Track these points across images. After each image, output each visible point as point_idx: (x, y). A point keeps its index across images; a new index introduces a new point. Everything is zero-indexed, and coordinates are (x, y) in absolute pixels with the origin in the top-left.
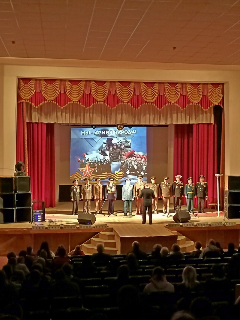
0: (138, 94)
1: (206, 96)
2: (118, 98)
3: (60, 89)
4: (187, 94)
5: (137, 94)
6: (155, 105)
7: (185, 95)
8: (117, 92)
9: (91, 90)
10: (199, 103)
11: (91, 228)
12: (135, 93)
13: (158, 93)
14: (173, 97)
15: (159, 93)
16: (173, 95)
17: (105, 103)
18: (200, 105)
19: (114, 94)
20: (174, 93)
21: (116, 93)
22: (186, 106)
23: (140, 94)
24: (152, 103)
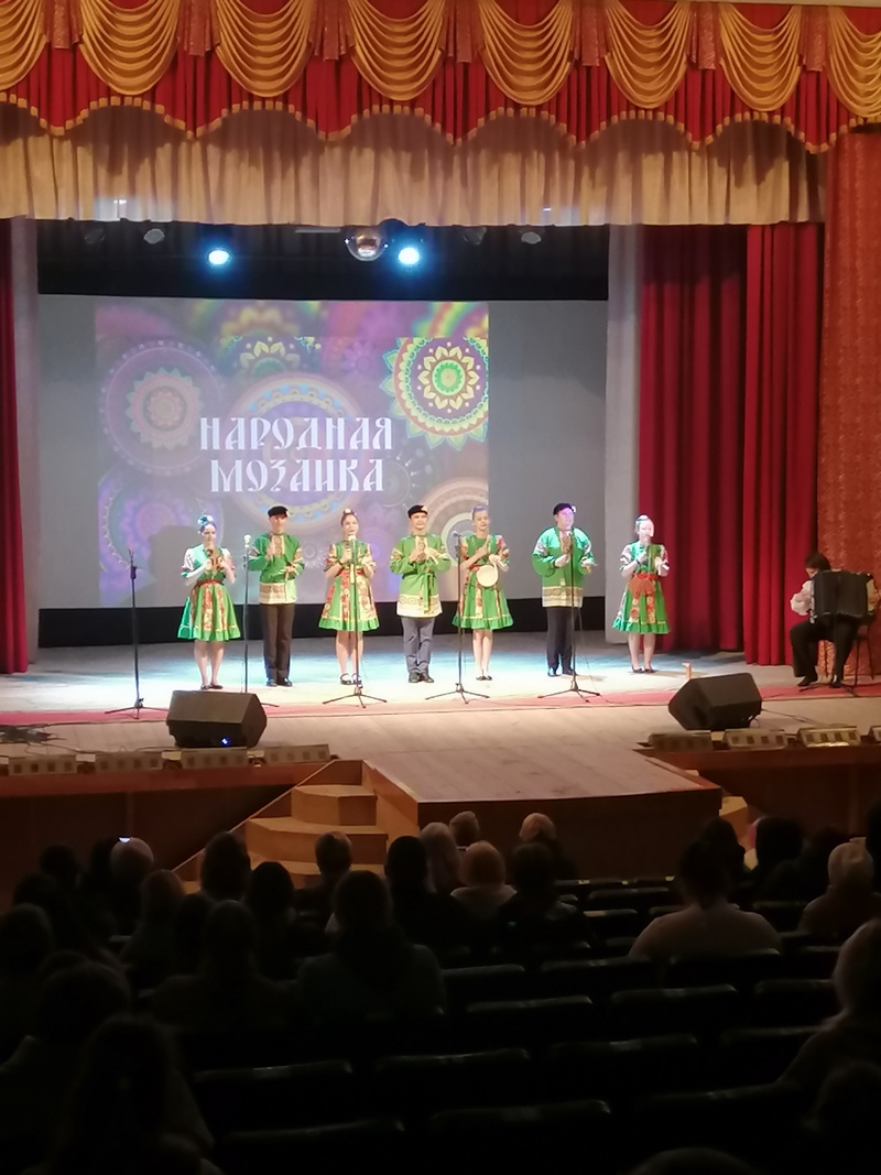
0: (464, 57)
1: (818, 73)
2: (360, 76)
3: (48, 26)
4: (723, 63)
5: (460, 60)
6: (557, 119)
7: (713, 67)
8: (353, 47)
9: (215, 34)
10: (782, 111)
11: (246, 763)
12: (451, 55)
13: (571, 53)
14: (648, 80)
15: (576, 56)
16: (648, 65)
17: (291, 108)
18: (788, 120)
19: (340, 57)
20: (653, 58)
21: (351, 51)
22: (719, 127)
23: (479, 59)
24: (539, 108)
